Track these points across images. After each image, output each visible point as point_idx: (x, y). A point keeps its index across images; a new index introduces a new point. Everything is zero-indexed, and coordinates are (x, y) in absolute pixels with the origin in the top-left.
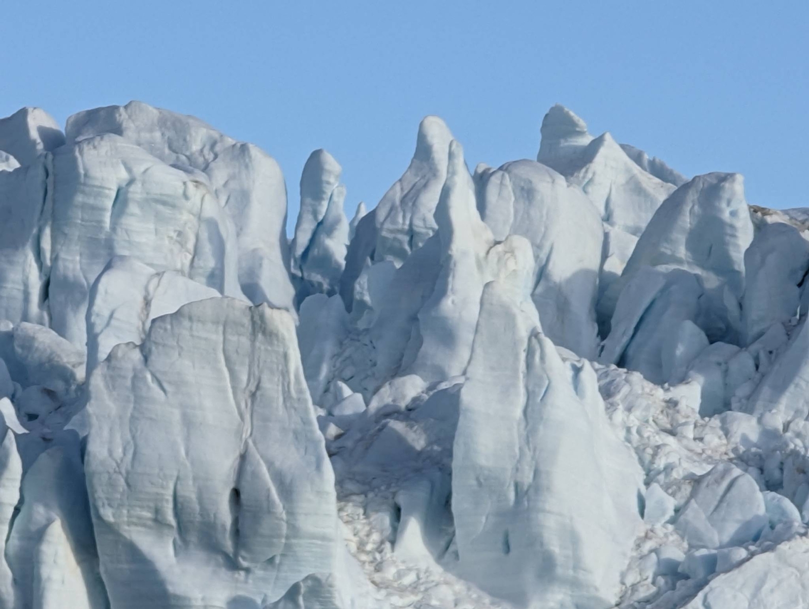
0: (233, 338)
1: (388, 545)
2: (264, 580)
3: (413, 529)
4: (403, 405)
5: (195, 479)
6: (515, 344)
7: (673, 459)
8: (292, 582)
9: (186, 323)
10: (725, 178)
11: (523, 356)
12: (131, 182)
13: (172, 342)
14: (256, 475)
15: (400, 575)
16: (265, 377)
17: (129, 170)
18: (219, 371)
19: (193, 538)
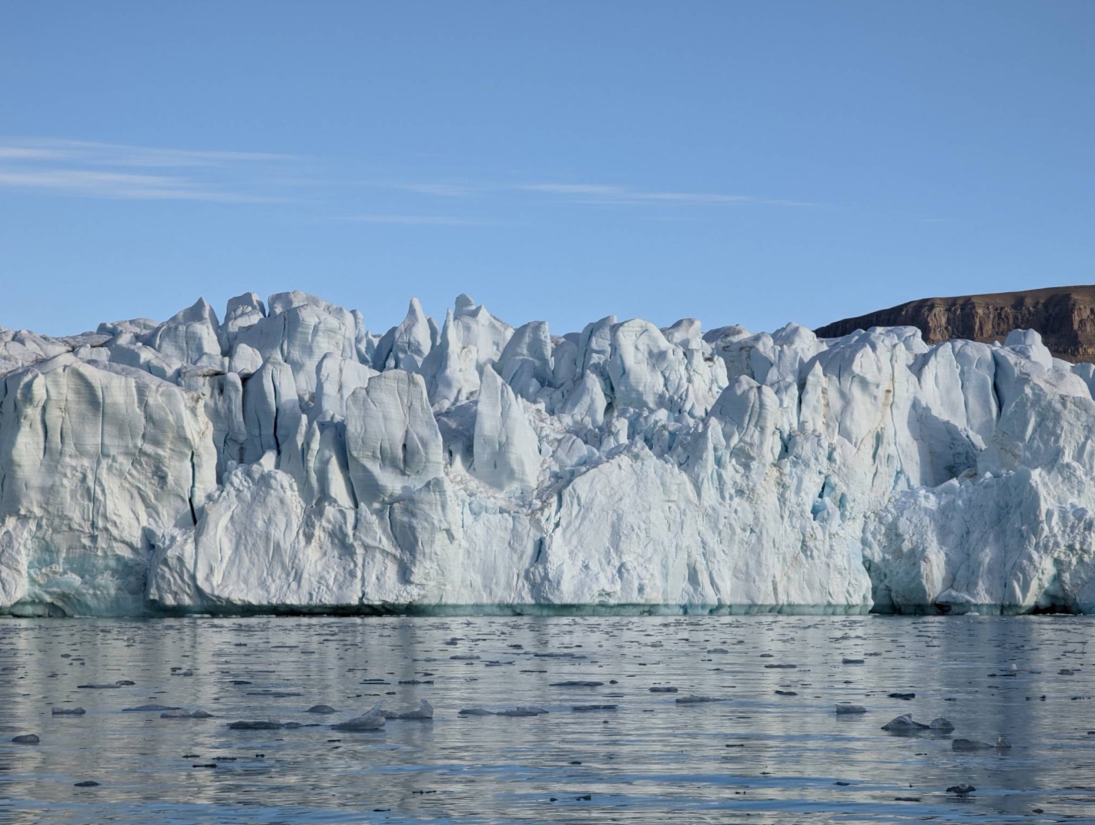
0: (401, 385)
1: (449, 466)
2: (415, 479)
3: (458, 459)
4: (444, 411)
5: (389, 440)
6: (497, 387)
7: (548, 432)
8: (427, 480)
9: (383, 379)
10: (542, 323)
11: (500, 393)
12: (320, 323)
13: (378, 387)
14: (412, 439)
15: (455, 477)
16: (414, 401)
17: (319, 318)
18: (396, 398)
19: (387, 463)
